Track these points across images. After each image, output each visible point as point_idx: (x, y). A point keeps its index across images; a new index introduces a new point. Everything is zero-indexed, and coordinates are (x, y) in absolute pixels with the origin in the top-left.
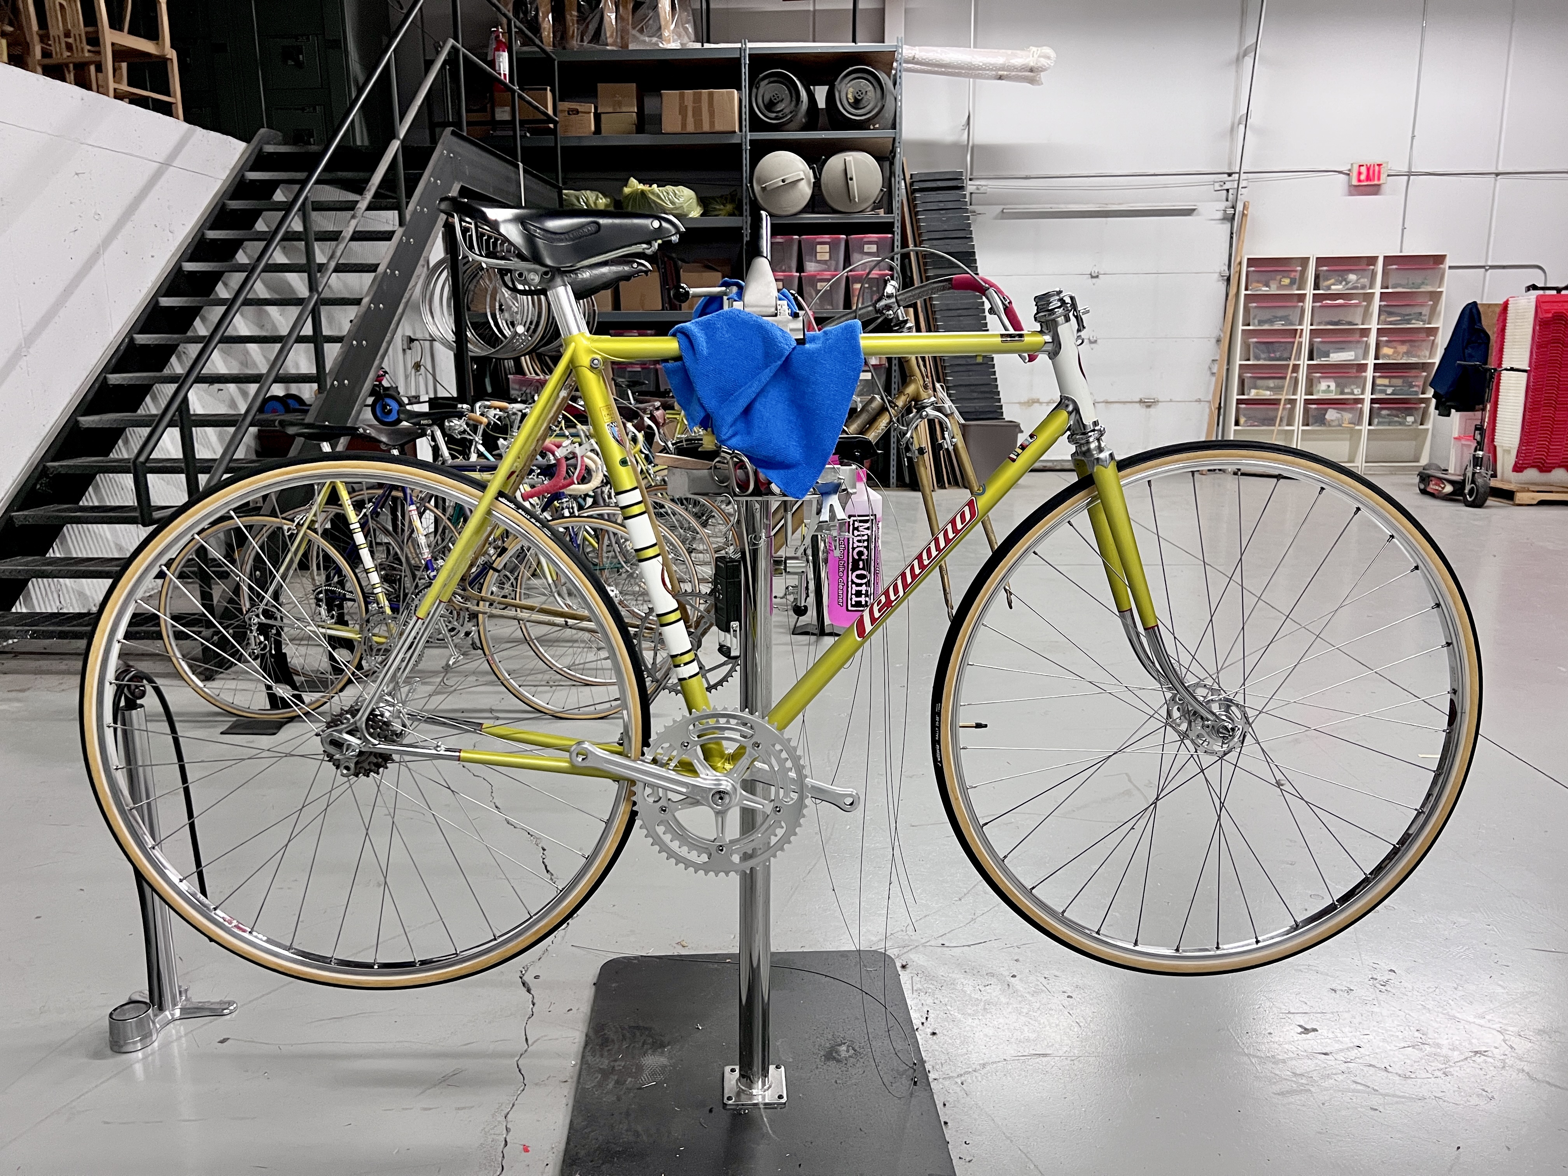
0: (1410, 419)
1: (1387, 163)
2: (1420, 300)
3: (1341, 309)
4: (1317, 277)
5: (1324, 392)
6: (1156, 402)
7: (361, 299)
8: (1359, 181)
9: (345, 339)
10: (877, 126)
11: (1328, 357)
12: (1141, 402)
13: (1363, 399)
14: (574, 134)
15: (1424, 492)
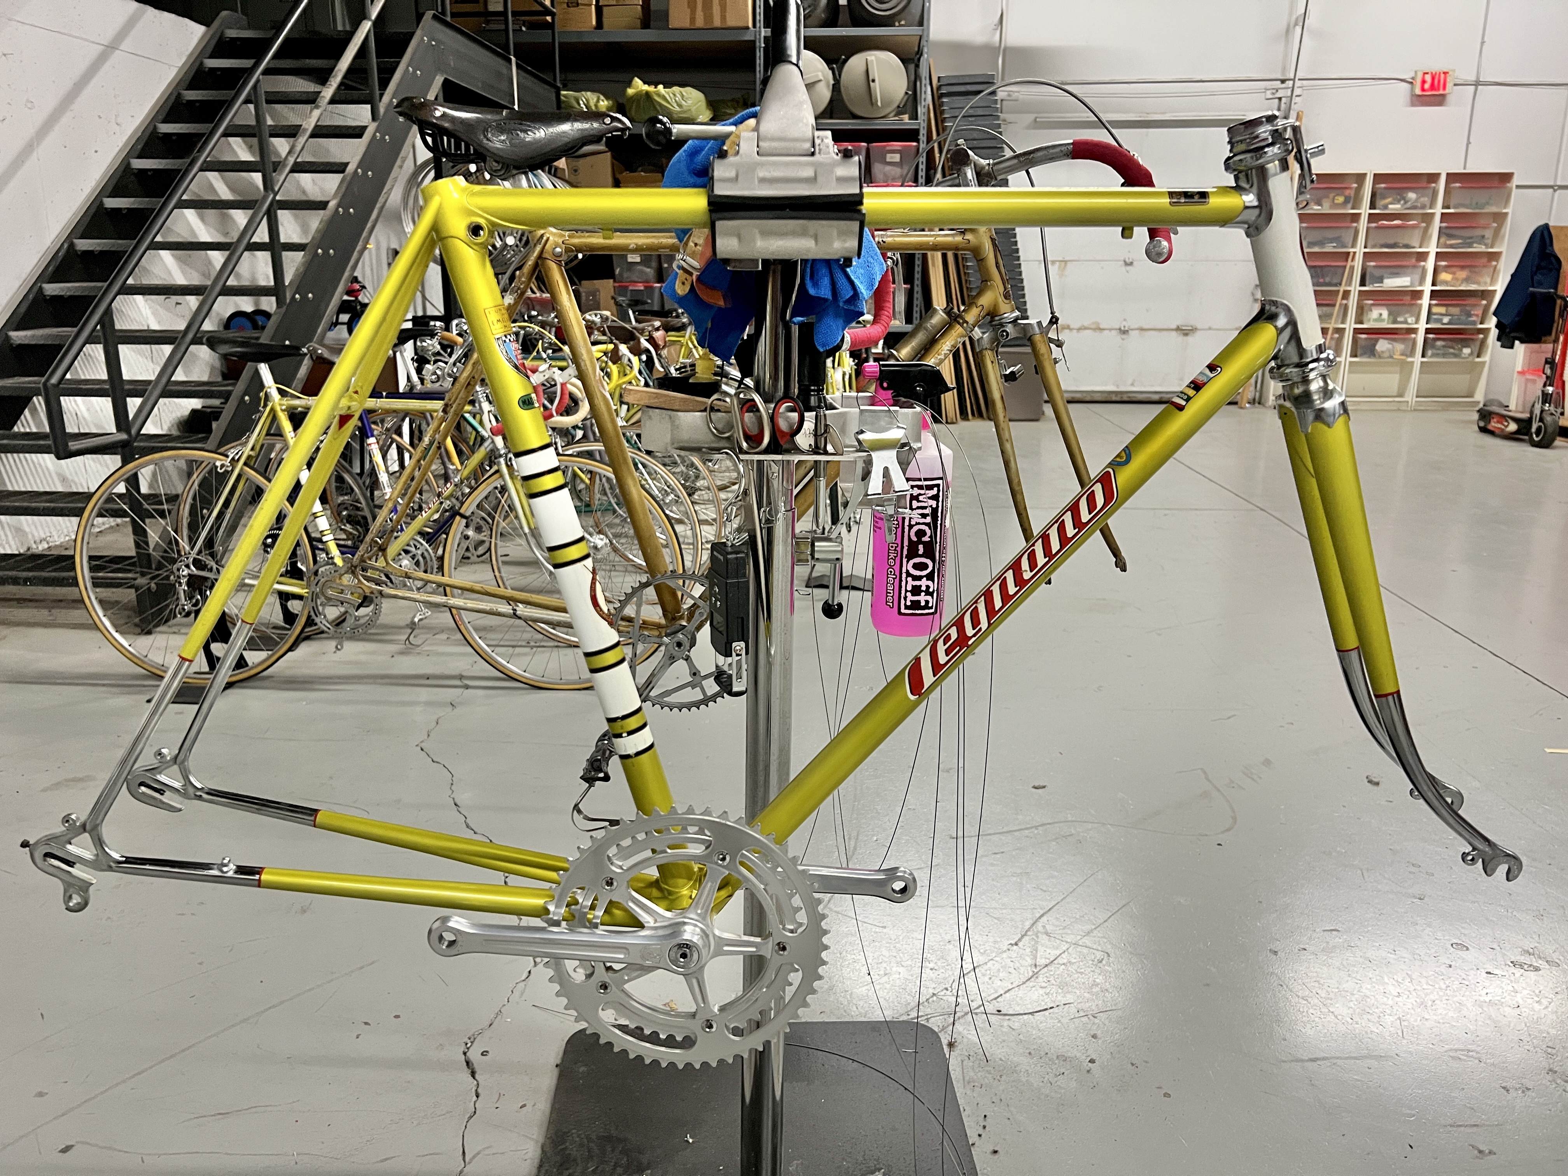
0: (1466, 351)
1: (1454, 71)
2: (1482, 222)
3: (1399, 230)
4: (1373, 195)
5: (1375, 320)
6: (1194, 330)
7: (328, 202)
8: (1423, 90)
9: (307, 248)
10: (903, 23)
11: (1382, 282)
12: (1178, 329)
13: (1417, 329)
14: (574, 30)
15: (1484, 430)
